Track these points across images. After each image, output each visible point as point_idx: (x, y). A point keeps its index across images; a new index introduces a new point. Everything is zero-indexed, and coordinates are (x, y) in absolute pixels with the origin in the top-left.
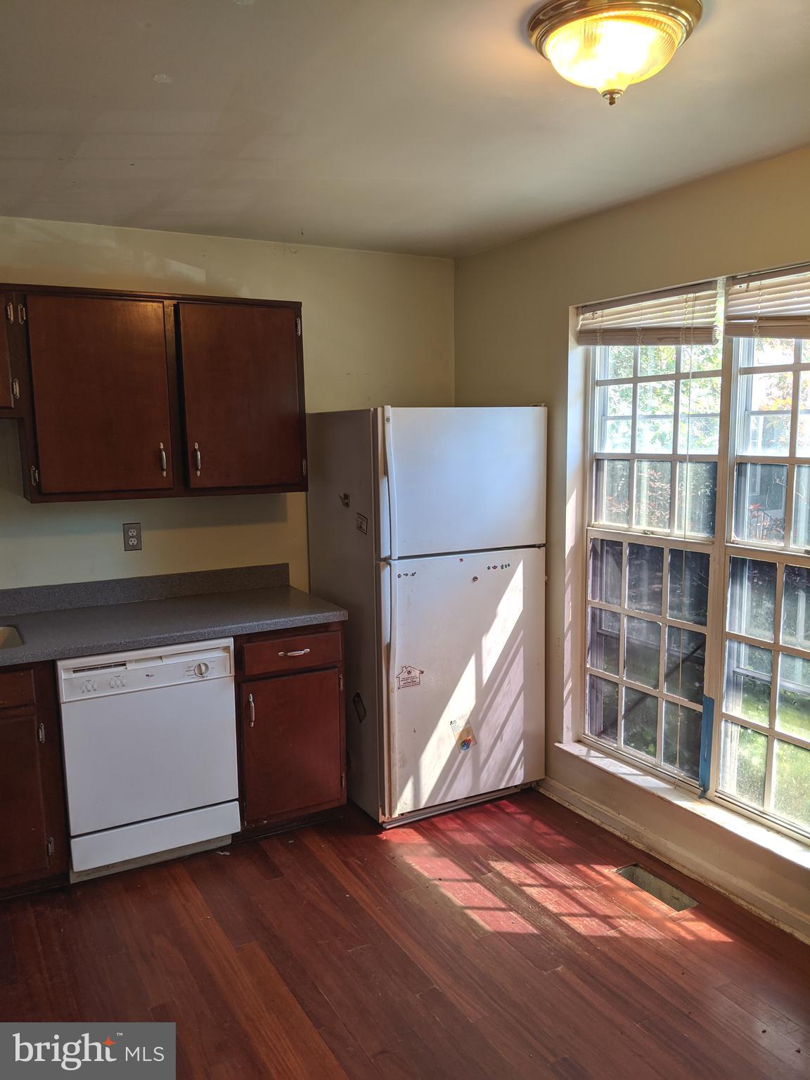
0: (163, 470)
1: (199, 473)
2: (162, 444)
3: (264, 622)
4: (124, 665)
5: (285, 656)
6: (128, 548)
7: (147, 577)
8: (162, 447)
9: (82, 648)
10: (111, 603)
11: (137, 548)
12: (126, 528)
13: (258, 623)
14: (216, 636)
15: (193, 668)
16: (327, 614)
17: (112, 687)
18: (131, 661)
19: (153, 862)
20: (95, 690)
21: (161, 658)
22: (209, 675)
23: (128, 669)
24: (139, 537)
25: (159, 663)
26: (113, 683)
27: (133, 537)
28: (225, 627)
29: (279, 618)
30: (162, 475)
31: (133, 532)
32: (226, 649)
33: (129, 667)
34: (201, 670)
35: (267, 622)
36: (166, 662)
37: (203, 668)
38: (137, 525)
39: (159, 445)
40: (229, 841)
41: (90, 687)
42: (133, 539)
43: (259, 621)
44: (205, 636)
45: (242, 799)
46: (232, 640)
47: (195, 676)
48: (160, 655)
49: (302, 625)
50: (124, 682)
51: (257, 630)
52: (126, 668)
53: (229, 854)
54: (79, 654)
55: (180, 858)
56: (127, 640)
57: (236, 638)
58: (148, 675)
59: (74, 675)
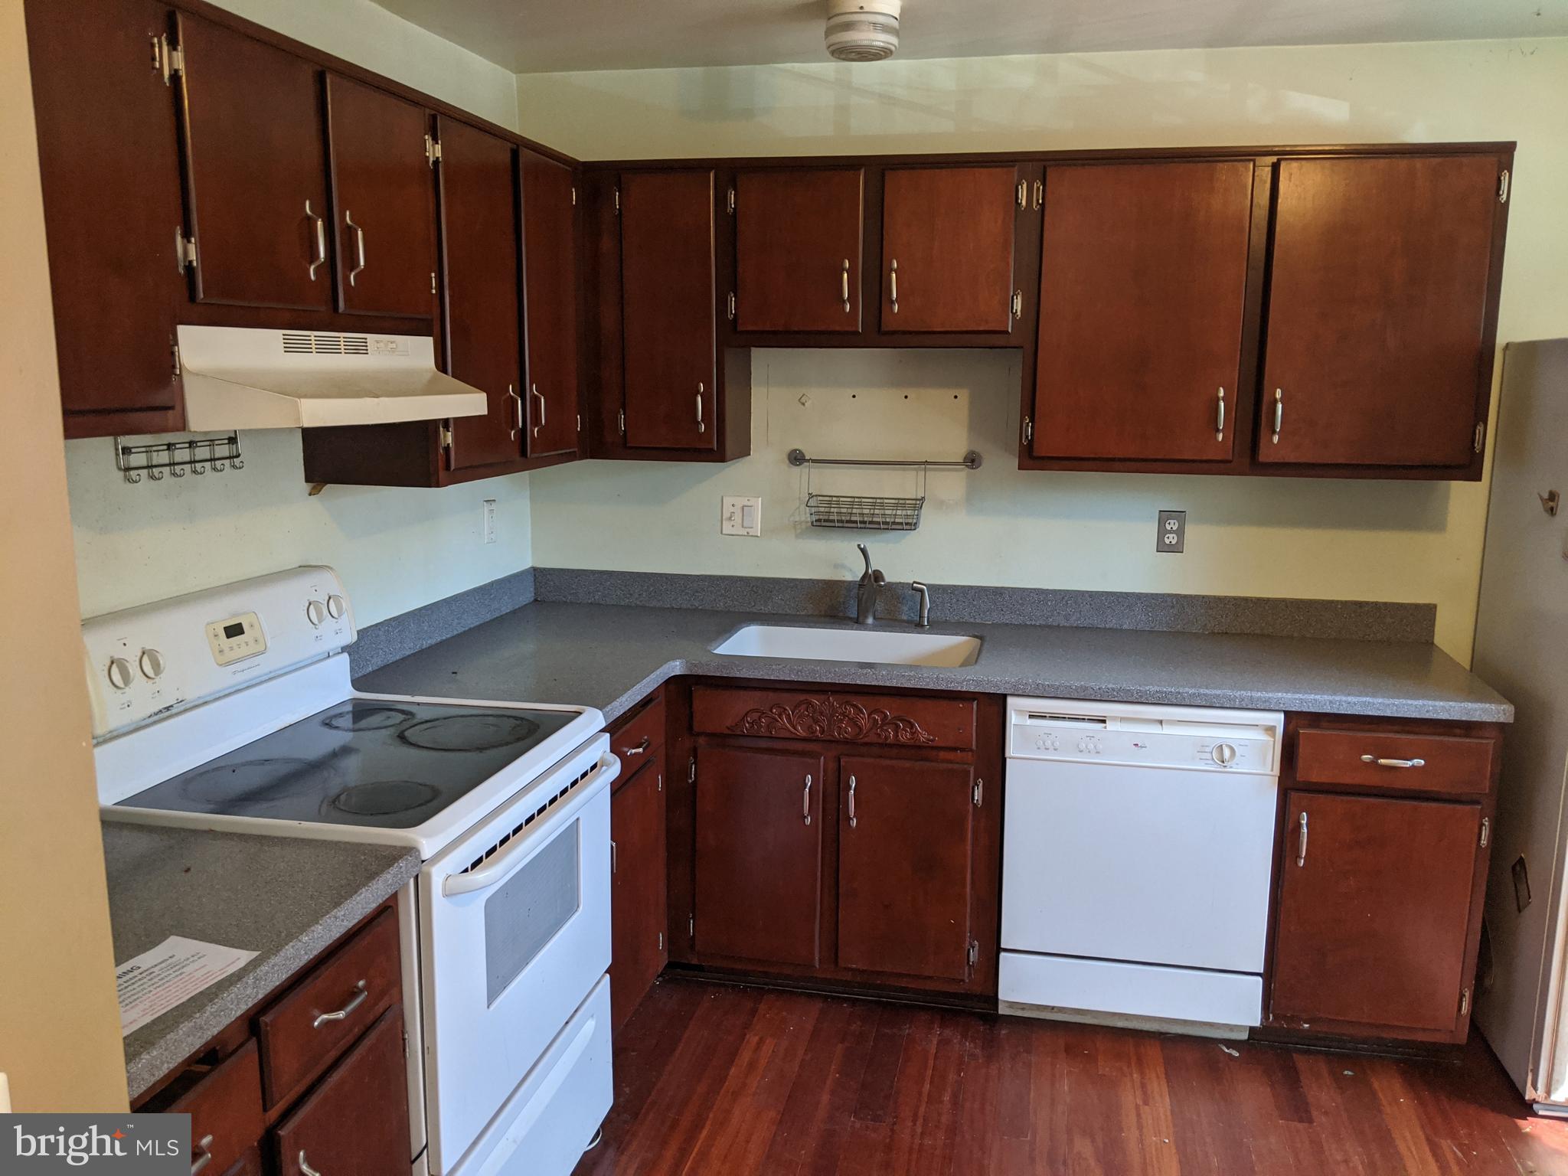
0: (1218, 430)
1: (1276, 439)
2: (1222, 389)
3: (1344, 698)
4: (1104, 721)
5: (1374, 763)
6: (1162, 547)
7: (1185, 596)
8: (1221, 393)
9: (1043, 685)
10: (1125, 627)
11: (1176, 549)
12: (1164, 516)
13: (1330, 698)
14: (1254, 706)
15: (1208, 749)
16: (1470, 705)
17: (1081, 751)
18: (1114, 719)
19: (1120, 1024)
20: (1055, 750)
21: (1161, 722)
22: (1235, 766)
23: (1108, 729)
24: (1180, 533)
25: (1155, 729)
26: (1083, 746)
27: (1171, 532)
28: (1270, 695)
29: (1374, 696)
30: (1216, 438)
31: (1172, 525)
32: (1270, 730)
33: (1110, 726)
34: (1222, 755)
35: (1350, 699)
36: (1167, 730)
37: (1227, 753)
38: (1180, 515)
39: (1217, 391)
40: (1244, 1036)
41: (1048, 743)
42: (1171, 536)
43: (1335, 694)
44: (1235, 701)
45: (1269, 975)
46: (1282, 716)
47: (1211, 762)
48: (1161, 718)
49: (1414, 715)
50: (1100, 747)
51: (1327, 709)
52: (1105, 728)
53: (1237, 1055)
54: (1038, 693)
55: (1161, 1033)
56: (1110, 686)
57: (1288, 715)
58: (1136, 745)
59: (1030, 722)
